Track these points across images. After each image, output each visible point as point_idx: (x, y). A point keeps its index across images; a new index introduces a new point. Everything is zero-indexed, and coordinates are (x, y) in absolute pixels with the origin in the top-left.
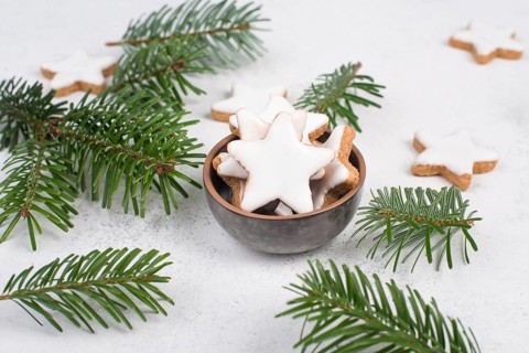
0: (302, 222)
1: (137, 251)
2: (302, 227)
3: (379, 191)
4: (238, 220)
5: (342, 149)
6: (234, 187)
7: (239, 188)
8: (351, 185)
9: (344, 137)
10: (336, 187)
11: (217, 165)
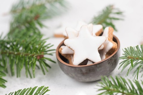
0: (98, 66)
1: (36, 87)
2: (98, 68)
3: (125, 49)
4: (73, 69)
5: (109, 36)
6: (69, 59)
7: (71, 59)
8: (115, 49)
9: (109, 32)
10: (109, 51)
11: (61, 51)
